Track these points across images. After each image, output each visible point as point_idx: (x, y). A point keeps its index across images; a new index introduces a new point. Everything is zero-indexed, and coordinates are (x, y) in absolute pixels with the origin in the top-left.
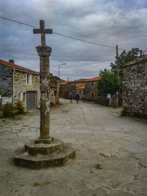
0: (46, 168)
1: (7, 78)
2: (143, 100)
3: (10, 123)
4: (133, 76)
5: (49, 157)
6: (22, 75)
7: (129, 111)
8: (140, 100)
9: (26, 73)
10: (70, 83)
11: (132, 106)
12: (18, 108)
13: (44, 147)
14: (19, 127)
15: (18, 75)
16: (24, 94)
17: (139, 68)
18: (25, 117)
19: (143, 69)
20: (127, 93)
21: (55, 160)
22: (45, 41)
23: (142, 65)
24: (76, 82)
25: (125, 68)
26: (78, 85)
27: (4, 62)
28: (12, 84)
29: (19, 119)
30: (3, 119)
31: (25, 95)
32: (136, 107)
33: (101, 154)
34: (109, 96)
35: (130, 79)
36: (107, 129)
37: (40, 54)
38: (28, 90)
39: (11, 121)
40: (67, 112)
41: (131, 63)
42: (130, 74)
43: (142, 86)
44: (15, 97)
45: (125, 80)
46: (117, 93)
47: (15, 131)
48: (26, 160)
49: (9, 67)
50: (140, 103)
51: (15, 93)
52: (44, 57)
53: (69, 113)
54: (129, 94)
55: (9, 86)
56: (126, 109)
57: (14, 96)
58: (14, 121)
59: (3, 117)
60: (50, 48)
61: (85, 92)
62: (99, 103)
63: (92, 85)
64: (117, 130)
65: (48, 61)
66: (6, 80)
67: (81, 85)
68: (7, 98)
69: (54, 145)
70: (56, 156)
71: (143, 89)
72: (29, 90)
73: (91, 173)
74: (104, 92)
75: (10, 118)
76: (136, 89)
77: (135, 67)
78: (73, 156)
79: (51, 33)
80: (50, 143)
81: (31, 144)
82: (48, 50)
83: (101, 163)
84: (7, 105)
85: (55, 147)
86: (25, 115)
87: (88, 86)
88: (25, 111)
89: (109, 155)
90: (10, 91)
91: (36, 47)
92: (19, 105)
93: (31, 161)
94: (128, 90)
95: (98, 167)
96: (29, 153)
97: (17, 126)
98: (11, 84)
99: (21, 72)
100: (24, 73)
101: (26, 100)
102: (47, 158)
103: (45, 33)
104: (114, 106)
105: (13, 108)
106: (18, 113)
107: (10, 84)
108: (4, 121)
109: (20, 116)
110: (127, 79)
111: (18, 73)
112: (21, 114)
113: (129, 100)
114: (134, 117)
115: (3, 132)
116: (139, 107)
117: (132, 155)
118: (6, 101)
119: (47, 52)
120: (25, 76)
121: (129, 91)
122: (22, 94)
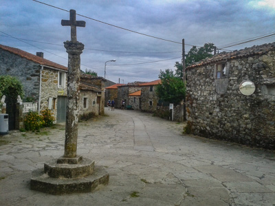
0: (69, 193)
1: (32, 78)
2: (211, 114)
3: (31, 138)
4: (199, 80)
5: (74, 180)
6: (52, 74)
7: (193, 127)
8: (207, 114)
9: (58, 71)
10: (121, 87)
11: (198, 121)
12: (45, 119)
13: (67, 167)
14: (43, 144)
15: (47, 74)
16: (54, 99)
17: (207, 71)
18: (53, 131)
19: (212, 73)
20: (192, 104)
21: (81, 184)
22: (75, 35)
23: (210, 68)
24: (129, 86)
25: (190, 70)
26: (131, 90)
27: (29, 55)
28: (39, 85)
29: (46, 133)
30: (24, 133)
31: (56, 100)
32: (203, 122)
33: (142, 180)
34: (172, 107)
35: (195, 84)
36: (159, 150)
37: (69, 50)
38: (60, 95)
39: (33, 135)
40: (112, 126)
41: (198, 64)
42: (196, 79)
43: (210, 94)
44: (42, 103)
45: (190, 86)
46: (182, 103)
47: (37, 149)
48: (44, 183)
49: (35, 62)
50: (208, 118)
51: (42, 98)
52: (74, 54)
53: (115, 127)
54: (194, 105)
55: (34, 88)
56: (190, 124)
57: (40, 101)
58: (38, 136)
59: (24, 129)
60: (81, 44)
61: (142, 99)
62: (158, 116)
63: (151, 90)
64: (172, 151)
65: (79, 59)
66: (30, 79)
67: (136, 90)
68: (30, 104)
69: (81, 166)
70: (83, 179)
71: (211, 99)
72: (62, 94)
73: (124, 200)
74: (165, 100)
75: (33, 132)
76: (202, 98)
77: (201, 70)
78: (105, 181)
79: (84, 26)
80: (76, 163)
81: (53, 164)
82: (79, 46)
83: (139, 191)
84: (29, 114)
85: (83, 168)
86: (53, 128)
87: (145, 92)
88: (55, 122)
89: (152, 181)
90: (35, 94)
91: (64, 43)
92: (46, 114)
93: (50, 184)
94: (192, 99)
95: (134, 194)
96: (49, 174)
97: (41, 142)
98: (37, 85)
99: (51, 70)
100: (55, 71)
101: (56, 108)
102: (70, 182)
103: (76, 26)
104: (177, 120)
105: (38, 118)
106: (44, 126)
107: (35, 85)
108: (24, 135)
109: (47, 129)
110: (192, 85)
111: (47, 71)
112: (49, 126)
113: (194, 113)
114: (201, 136)
115: (21, 149)
116: (206, 122)
117: (181, 182)
118: (28, 108)
119: (78, 49)
120: (57, 76)
121: (195, 101)
122: (51, 100)
